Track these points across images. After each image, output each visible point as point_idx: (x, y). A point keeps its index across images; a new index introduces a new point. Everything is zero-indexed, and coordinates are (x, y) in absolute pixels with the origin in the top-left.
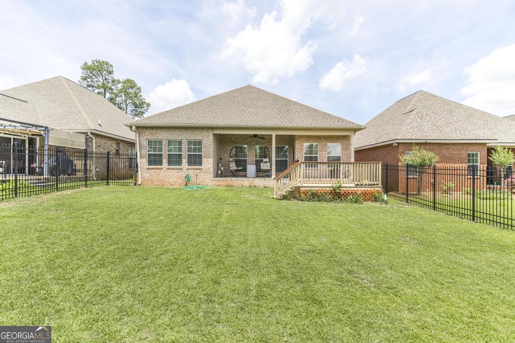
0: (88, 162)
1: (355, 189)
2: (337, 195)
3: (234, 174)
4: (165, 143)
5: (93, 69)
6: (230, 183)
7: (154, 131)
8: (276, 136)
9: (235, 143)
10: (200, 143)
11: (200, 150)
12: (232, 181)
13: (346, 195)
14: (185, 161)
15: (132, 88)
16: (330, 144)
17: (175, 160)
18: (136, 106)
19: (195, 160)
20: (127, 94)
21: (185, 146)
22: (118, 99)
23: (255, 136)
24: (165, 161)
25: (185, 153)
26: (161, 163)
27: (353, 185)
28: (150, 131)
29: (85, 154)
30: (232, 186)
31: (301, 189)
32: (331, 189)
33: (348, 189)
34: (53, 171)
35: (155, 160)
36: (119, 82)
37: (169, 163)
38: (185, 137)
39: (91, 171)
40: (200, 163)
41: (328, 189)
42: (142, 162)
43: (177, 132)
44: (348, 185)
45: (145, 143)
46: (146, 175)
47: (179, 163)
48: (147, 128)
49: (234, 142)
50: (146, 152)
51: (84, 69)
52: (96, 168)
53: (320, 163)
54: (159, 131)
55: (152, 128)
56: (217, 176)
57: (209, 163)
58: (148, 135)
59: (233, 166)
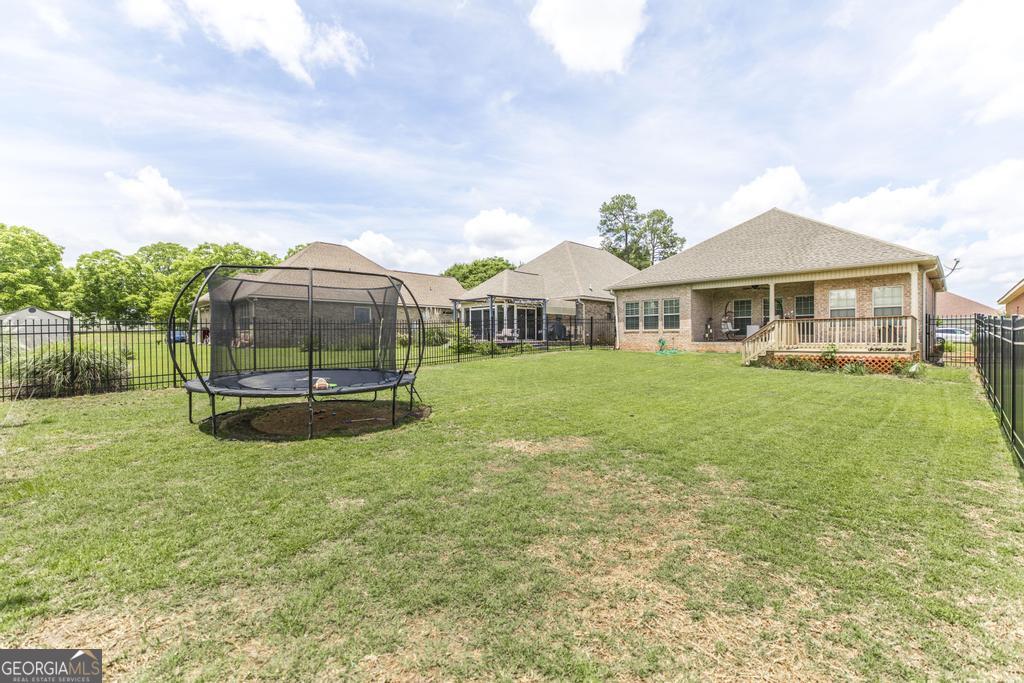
0: (578, 328)
1: (867, 356)
2: (829, 363)
3: (729, 337)
4: (641, 305)
5: (613, 209)
6: (712, 348)
7: (630, 293)
8: (776, 285)
9: (735, 297)
10: (677, 301)
11: (677, 310)
12: (714, 346)
13: (843, 362)
14: (661, 323)
15: (659, 221)
16: (876, 290)
17: (651, 323)
18: (666, 246)
19: (672, 322)
20: (653, 231)
21: (661, 306)
22: (642, 240)
23: (755, 287)
24: (641, 324)
25: (661, 314)
26: (637, 327)
27: (867, 350)
28: (626, 293)
29: (574, 320)
30: (713, 352)
31: (775, 354)
32: (820, 355)
33: (849, 355)
34: (550, 336)
35: (632, 324)
36: (643, 217)
37: (646, 326)
38: (661, 296)
39: (581, 336)
40: (678, 326)
41: (815, 355)
42: (620, 326)
43: (653, 292)
44: (850, 350)
45: (623, 307)
46: (624, 340)
47: (656, 326)
48: (624, 290)
49: (732, 296)
50: (623, 315)
51: (603, 211)
52: (586, 333)
53: (858, 319)
54: (635, 293)
55: (629, 290)
56: (696, 340)
57: (686, 325)
58: (625, 298)
59: (729, 327)
